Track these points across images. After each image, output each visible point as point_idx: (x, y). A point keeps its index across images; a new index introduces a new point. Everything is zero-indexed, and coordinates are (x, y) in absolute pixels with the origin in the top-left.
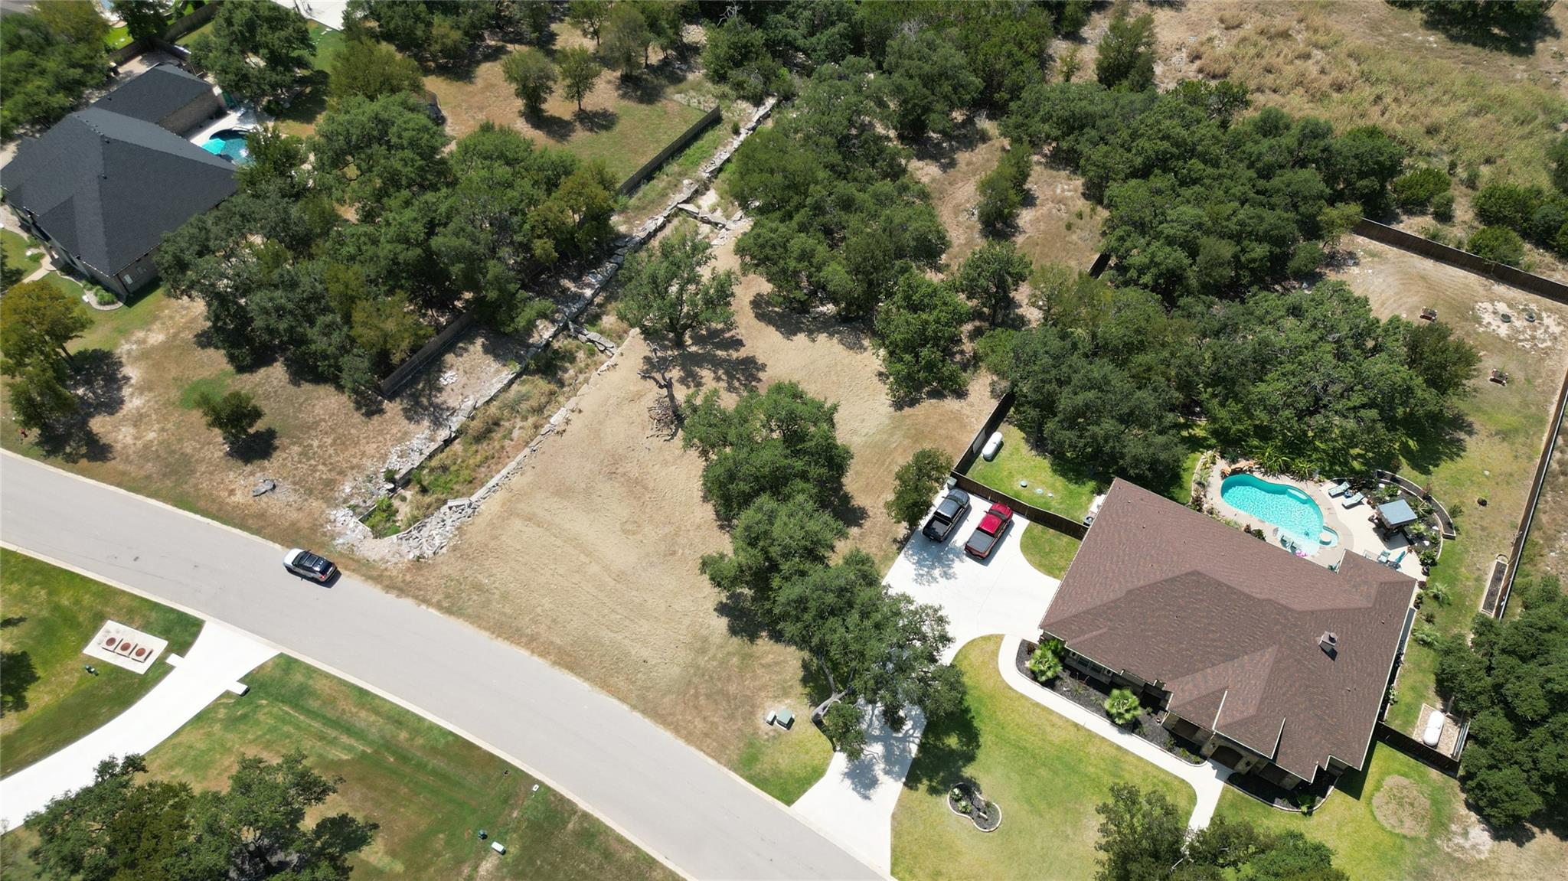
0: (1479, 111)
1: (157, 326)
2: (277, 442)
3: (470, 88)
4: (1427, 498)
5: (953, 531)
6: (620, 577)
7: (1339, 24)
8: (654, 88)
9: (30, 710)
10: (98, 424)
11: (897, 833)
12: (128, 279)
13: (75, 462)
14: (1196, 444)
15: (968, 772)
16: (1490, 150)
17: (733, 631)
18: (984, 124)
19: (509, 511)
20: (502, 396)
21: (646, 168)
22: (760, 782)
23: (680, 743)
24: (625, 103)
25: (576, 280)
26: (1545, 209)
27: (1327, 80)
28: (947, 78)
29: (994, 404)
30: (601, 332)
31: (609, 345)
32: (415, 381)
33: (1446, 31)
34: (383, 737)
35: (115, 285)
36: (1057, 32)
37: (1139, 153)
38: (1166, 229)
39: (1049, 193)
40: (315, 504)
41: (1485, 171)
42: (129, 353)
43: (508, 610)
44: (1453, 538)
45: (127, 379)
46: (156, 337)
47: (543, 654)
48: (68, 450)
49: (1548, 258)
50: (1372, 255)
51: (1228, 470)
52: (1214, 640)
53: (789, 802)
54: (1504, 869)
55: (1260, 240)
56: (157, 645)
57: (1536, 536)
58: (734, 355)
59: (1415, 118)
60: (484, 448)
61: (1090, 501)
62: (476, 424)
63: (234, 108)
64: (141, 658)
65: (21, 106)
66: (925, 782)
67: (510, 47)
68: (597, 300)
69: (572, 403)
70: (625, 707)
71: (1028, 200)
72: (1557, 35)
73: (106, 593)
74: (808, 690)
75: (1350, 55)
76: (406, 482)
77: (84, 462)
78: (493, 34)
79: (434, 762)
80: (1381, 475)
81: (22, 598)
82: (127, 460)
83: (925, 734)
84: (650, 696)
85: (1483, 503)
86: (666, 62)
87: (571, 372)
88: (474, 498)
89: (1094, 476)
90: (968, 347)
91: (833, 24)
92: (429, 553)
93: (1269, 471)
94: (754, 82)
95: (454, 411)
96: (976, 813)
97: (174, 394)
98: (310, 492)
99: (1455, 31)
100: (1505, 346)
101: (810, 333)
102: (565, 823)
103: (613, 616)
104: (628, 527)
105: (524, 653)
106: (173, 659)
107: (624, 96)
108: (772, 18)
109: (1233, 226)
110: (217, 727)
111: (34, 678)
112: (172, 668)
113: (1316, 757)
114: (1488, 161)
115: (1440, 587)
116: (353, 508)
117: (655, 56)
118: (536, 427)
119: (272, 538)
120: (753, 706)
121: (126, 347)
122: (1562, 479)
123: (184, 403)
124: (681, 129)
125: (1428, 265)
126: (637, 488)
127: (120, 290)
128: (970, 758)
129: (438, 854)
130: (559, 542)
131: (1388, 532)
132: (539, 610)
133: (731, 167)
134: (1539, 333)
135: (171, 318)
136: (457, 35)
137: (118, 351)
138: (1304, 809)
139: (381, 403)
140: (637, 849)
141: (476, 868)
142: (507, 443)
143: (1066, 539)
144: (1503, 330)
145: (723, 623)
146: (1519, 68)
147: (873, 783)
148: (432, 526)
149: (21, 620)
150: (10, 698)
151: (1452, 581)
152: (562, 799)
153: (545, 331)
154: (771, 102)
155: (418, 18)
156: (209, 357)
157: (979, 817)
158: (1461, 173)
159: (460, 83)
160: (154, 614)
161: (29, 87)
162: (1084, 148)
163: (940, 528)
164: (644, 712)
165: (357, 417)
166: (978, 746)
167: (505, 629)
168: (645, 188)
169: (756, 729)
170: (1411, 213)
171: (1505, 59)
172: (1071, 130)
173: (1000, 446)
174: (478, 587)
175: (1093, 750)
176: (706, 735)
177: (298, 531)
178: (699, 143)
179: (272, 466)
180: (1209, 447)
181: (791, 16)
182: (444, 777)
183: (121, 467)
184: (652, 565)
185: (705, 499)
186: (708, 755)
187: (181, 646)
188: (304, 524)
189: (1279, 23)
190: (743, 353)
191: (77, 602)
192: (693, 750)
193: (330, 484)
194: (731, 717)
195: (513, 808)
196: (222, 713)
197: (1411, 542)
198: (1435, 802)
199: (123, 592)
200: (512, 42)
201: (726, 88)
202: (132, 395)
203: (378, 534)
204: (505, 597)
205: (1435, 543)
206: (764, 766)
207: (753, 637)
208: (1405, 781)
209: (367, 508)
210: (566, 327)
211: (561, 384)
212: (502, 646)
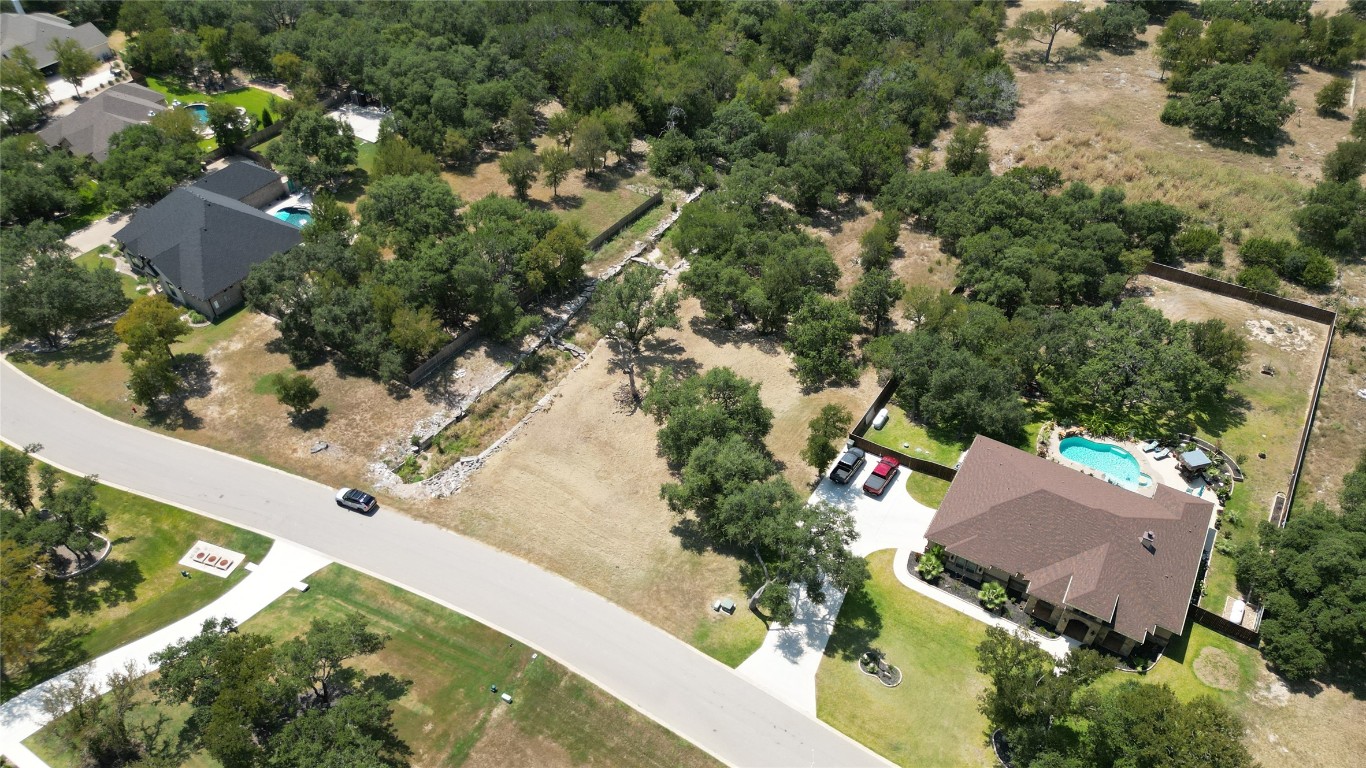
0: (1238, 192)
1: (237, 337)
2: (328, 417)
3: (472, 180)
4: (1220, 453)
5: (853, 477)
6: (596, 509)
7: (1127, 137)
8: (611, 181)
9: (138, 602)
10: (191, 404)
11: (820, 687)
12: (216, 305)
13: (174, 430)
14: (1038, 418)
15: (874, 645)
16: (1248, 216)
17: (685, 546)
18: (861, 203)
19: (508, 464)
20: (501, 388)
21: (607, 232)
22: (711, 652)
23: (647, 624)
24: (589, 191)
25: (554, 308)
26: (1293, 254)
27: (1121, 173)
28: (834, 167)
29: (881, 390)
30: (576, 344)
31: (581, 352)
32: (434, 375)
33: (1209, 141)
34: (414, 621)
35: (206, 307)
36: (914, 143)
37: (981, 216)
38: (1006, 263)
39: (914, 249)
40: (359, 459)
41: (1246, 232)
42: (215, 356)
43: (509, 531)
44: (1241, 481)
45: (214, 374)
46: (236, 345)
47: (538, 562)
48: (168, 421)
49: (1299, 290)
50: (1164, 289)
51: (1064, 433)
52: (1059, 541)
53: (734, 666)
54: (1301, 713)
55: (1076, 272)
56: (237, 558)
57: (1305, 478)
58: (678, 357)
59: (1190, 198)
60: (487, 424)
61: (959, 456)
62: (480, 407)
63: (295, 192)
64: (224, 567)
65: (140, 185)
66: (840, 652)
67: (501, 153)
68: (571, 323)
69: (555, 391)
70: (603, 599)
71: (898, 253)
72: (1292, 143)
73: (197, 521)
74: (745, 588)
75: (1137, 156)
76: (428, 445)
77: (181, 430)
78: (488, 144)
79: (454, 639)
80: (1183, 437)
81: (134, 525)
82: (214, 429)
83: (838, 618)
84: (622, 591)
85: (1263, 456)
86: (619, 164)
87: (553, 371)
88: (480, 456)
89: (960, 439)
90: (858, 352)
91: (746, 134)
92: (447, 493)
93: (1094, 433)
94: (687, 175)
95: (464, 397)
96: (881, 673)
97: (250, 384)
98: (355, 451)
99: (1215, 141)
100: (1271, 349)
101: (736, 343)
102: (558, 681)
103: (591, 536)
104: (601, 474)
105: (523, 561)
106: (250, 566)
107: (588, 186)
108: (700, 132)
109: (1055, 261)
110: (286, 613)
111: (141, 580)
112: (249, 572)
113: (1146, 625)
114: (1247, 226)
115: (1233, 513)
116: (388, 463)
117: (612, 159)
118: (528, 408)
119: (325, 482)
120: (703, 599)
121: (213, 352)
122: (1322, 440)
123: (259, 389)
124: (630, 208)
125: (1207, 296)
126: (606, 447)
127: (210, 313)
128: (875, 635)
129: (459, 703)
130: (548, 485)
131: (1192, 475)
132: (534, 531)
133: (670, 233)
134: (1297, 341)
135: (247, 333)
136: (464, 142)
137: (207, 355)
138: (1139, 669)
139: (408, 391)
140: (616, 700)
141: (490, 712)
142: (504, 419)
143: (941, 482)
144: (1269, 339)
145: (677, 541)
146: (1265, 165)
147: (800, 652)
148: (448, 475)
149: (131, 539)
150: (123, 593)
151: (1244, 510)
152: (555, 664)
153: (531, 343)
154: (699, 190)
155: (435, 130)
156: (276, 360)
157: (884, 676)
158: (1228, 234)
159: (464, 177)
160: (235, 536)
161: (148, 171)
162: (940, 214)
163: (842, 474)
164: (618, 602)
165: (390, 400)
166: (881, 627)
167: (508, 545)
168: (606, 247)
169: (706, 615)
170: (1191, 261)
171: (1255, 159)
172: (929, 203)
173: (886, 419)
174: (487, 517)
175: (971, 630)
176: (667, 619)
177: (345, 478)
178: (647, 217)
179: (325, 433)
180: (1049, 419)
181: (714, 130)
182: (463, 649)
183: (210, 433)
184: (620, 501)
185: (660, 455)
186: (670, 632)
187: (257, 558)
188: (350, 473)
189: (1081, 136)
190: (684, 356)
191: (175, 527)
192: (657, 629)
193: (370, 446)
194: (686, 606)
195: (517, 670)
196: (289, 603)
197: (1209, 484)
198: (1242, 665)
199: (212, 520)
200: (502, 150)
201: (666, 181)
202: (218, 384)
203: (406, 481)
204: (507, 523)
205: (1227, 483)
206: (714, 640)
207: (700, 551)
208: (1218, 651)
209: (398, 463)
210: (548, 340)
211: (546, 379)
212: (505, 556)
